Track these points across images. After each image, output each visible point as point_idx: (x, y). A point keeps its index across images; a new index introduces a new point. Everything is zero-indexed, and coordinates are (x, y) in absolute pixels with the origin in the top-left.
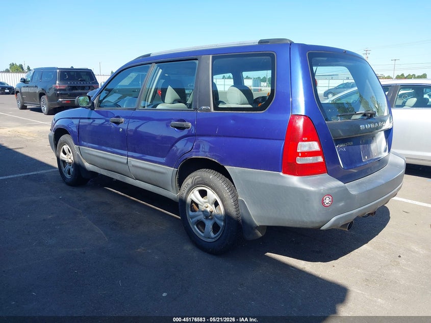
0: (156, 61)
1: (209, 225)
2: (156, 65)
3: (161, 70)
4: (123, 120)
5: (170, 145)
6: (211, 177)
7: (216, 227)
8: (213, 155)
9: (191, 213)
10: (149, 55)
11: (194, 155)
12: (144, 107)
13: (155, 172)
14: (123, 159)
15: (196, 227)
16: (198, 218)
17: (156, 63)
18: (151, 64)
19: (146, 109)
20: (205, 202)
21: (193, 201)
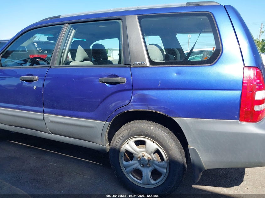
0: (69, 22)
1: (147, 172)
2: (70, 25)
3: (74, 31)
4: (37, 78)
5: (100, 100)
6: (152, 128)
7: (156, 174)
8: (158, 108)
9: (125, 163)
10: (58, 17)
11: (132, 109)
12: (60, 64)
13: (80, 126)
14: (40, 116)
15: (131, 175)
16: (134, 167)
17: (69, 24)
18: (63, 24)
19: (61, 67)
20: (141, 152)
21: (127, 151)
